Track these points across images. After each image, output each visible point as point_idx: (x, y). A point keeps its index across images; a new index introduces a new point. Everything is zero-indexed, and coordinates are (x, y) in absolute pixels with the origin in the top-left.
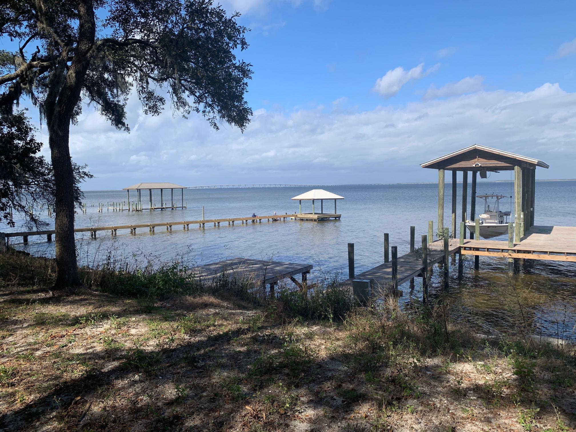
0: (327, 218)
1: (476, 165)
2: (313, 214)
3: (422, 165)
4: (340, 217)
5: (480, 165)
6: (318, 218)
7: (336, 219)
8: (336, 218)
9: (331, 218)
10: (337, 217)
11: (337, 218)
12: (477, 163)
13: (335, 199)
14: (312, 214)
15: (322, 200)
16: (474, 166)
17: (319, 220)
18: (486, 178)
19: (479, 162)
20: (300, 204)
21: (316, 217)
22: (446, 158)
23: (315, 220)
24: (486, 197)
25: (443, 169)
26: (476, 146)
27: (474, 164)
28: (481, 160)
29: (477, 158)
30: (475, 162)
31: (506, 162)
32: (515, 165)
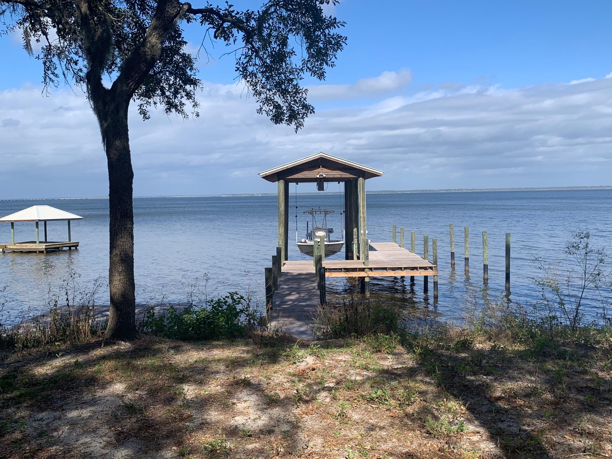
0: (58, 248)
2: (38, 242)
4: (78, 246)
5: (324, 176)
6: (46, 249)
7: (70, 249)
8: (70, 247)
9: (64, 248)
10: (73, 246)
11: (73, 248)
12: (321, 173)
13: (69, 220)
14: (35, 242)
15: (45, 221)
16: (318, 176)
17: (47, 252)
18: (323, 190)
19: (323, 173)
20: (13, 227)
21: (43, 247)
23: (41, 252)
24: (313, 212)
25: (283, 179)
26: (321, 154)
27: (318, 174)
28: (325, 170)
29: (321, 168)
30: (319, 172)
31: (350, 173)
32: (360, 177)
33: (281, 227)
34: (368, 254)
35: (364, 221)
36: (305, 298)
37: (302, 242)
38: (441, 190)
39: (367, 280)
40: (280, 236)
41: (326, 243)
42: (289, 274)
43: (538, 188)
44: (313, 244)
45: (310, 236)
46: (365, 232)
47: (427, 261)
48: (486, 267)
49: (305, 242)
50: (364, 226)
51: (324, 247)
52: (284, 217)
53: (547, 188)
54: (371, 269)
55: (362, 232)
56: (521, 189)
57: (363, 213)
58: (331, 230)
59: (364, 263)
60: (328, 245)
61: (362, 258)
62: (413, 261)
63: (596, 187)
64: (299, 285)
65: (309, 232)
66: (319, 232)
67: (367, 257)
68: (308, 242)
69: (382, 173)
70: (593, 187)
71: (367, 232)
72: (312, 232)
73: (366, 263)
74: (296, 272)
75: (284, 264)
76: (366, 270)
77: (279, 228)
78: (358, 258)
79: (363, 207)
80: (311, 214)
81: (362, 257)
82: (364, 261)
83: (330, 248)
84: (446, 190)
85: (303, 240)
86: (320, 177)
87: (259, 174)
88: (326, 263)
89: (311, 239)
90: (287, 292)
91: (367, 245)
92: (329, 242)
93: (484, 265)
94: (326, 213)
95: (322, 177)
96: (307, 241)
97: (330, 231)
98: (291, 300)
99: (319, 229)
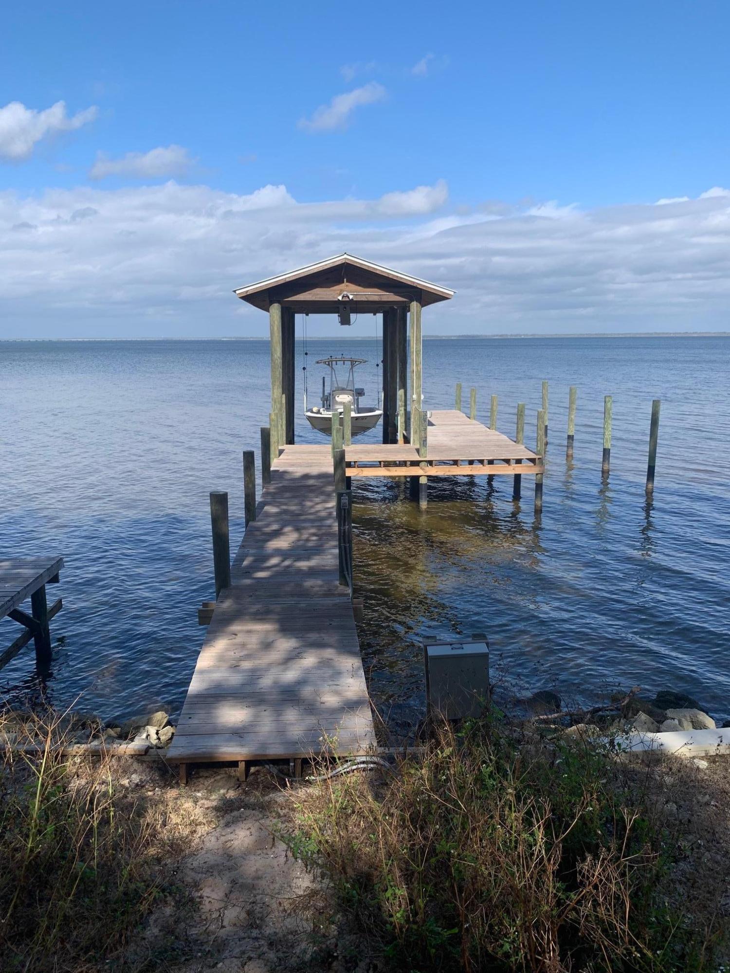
1: (343, 297)
3: (237, 292)
5: (351, 297)
12: (345, 293)
16: (340, 298)
18: (349, 325)
19: (348, 291)
22: (288, 280)
24: (332, 361)
25: (279, 302)
26: (345, 256)
27: (340, 295)
28: (352, 287)
29: (345, 283)
30: (342, 291)
31: (396, 293)
32: (412, 301)
33: (276, 387)
34: (426, 437)
35: (418, 378)
36: (310, 544)
37: (312, 412)
38: (494, 336)
39: (423, 481)
40: (275, 402)
41: (353, 414)
42: (288, 477)
43: (611, 334)
44: (331, 416)
45: (327, 401)
46: (419, 396)
47: (523, 447)
48: (606, 453)
49: (318, 412)
50: (418, 387)
51: (350, 423)
52: (281, 370)
53: (622, 334)
54: (430, 463)
55: (415, 396)
56: (591, 335)
57: (417, 365)
58: (360, 391)
59: (418, 451)
60: (357, 418)
61: (414, 442)
62: (498, 446)
63: (680, 333)
64: (301, 504)
65: (326, 394)
66: (341, 396)
67: (424, 442)
68: (323, 412)
69: (452, 293)
70: (677, 333)
71: (422, 397)
72: (330, 394)
73: (422, 451)
74: (299, 471)
75: (281, 452)
76: (422, 464)
77: (273, 389)
78: (407, 440)
79: (417, 355)
80: (329, 365)
81: (414, 440)
82: (418, 446)
83: (360, 423)
84: (501, 336)
85: (315, 409)
86: (344, 299)
87: (235, 291)
88: (353, 452)
89: (328, 409)
90: (275, 527)
91: (425, 421)
92: (359, 413)
93: (604, 449)
94: (353, 363)
95: (348, 300)
96: (321, 410)
97: (360, 393)
98: (278, 552)
99: (343, 390)
